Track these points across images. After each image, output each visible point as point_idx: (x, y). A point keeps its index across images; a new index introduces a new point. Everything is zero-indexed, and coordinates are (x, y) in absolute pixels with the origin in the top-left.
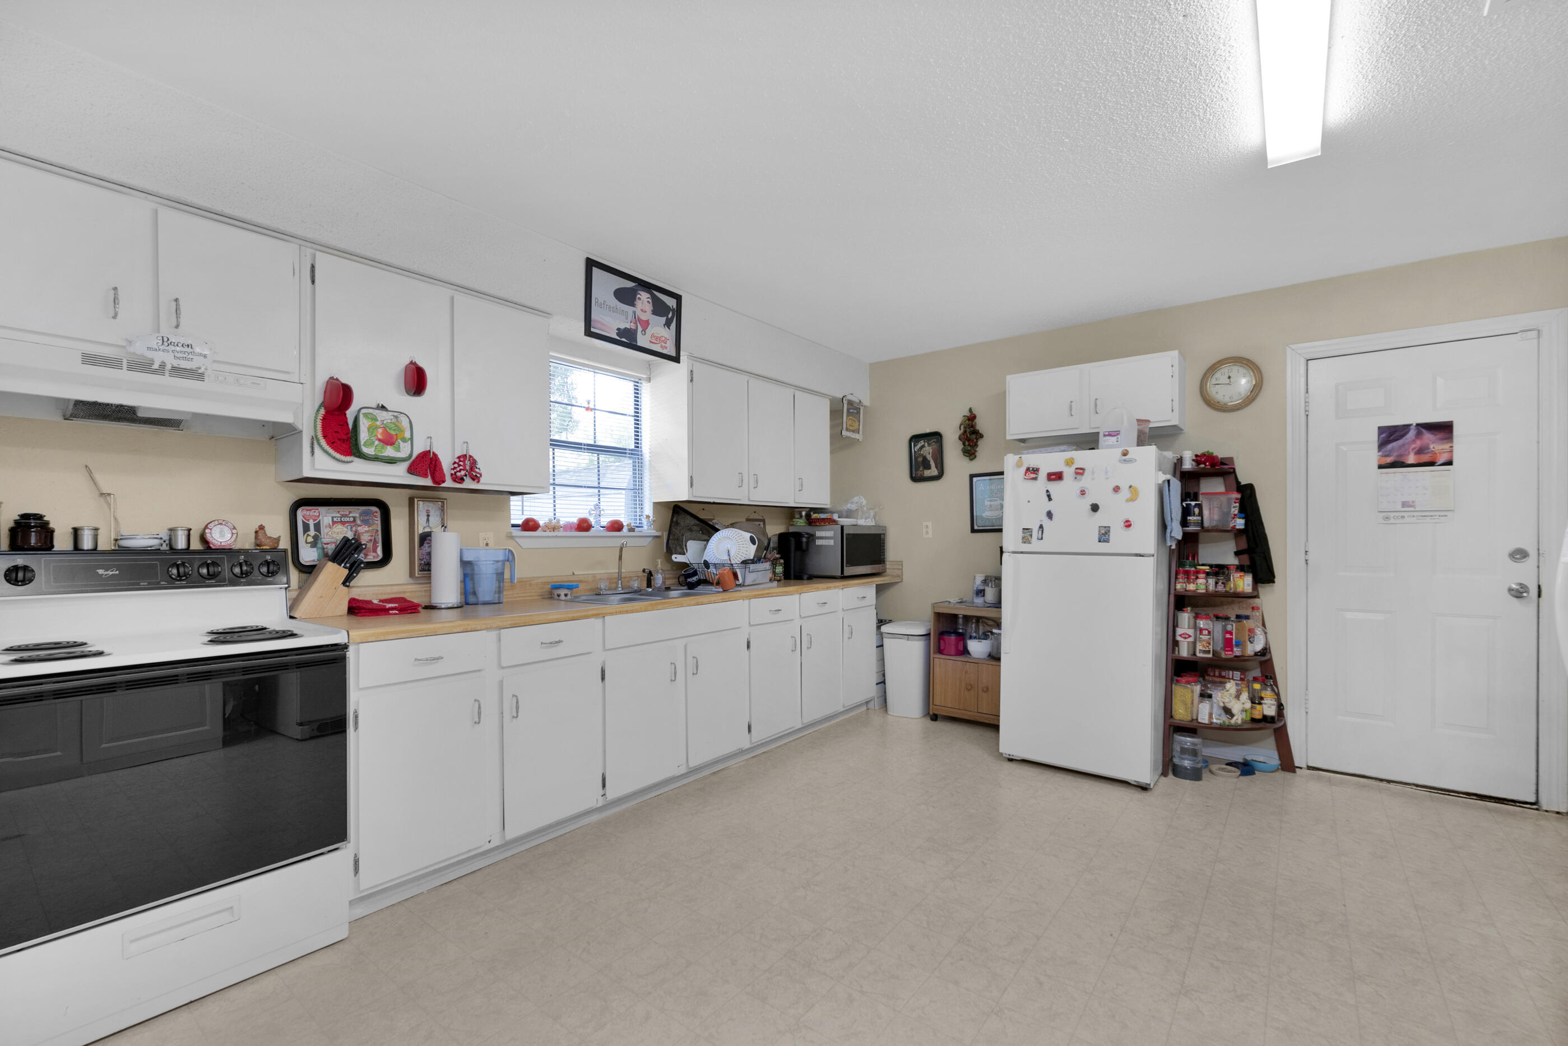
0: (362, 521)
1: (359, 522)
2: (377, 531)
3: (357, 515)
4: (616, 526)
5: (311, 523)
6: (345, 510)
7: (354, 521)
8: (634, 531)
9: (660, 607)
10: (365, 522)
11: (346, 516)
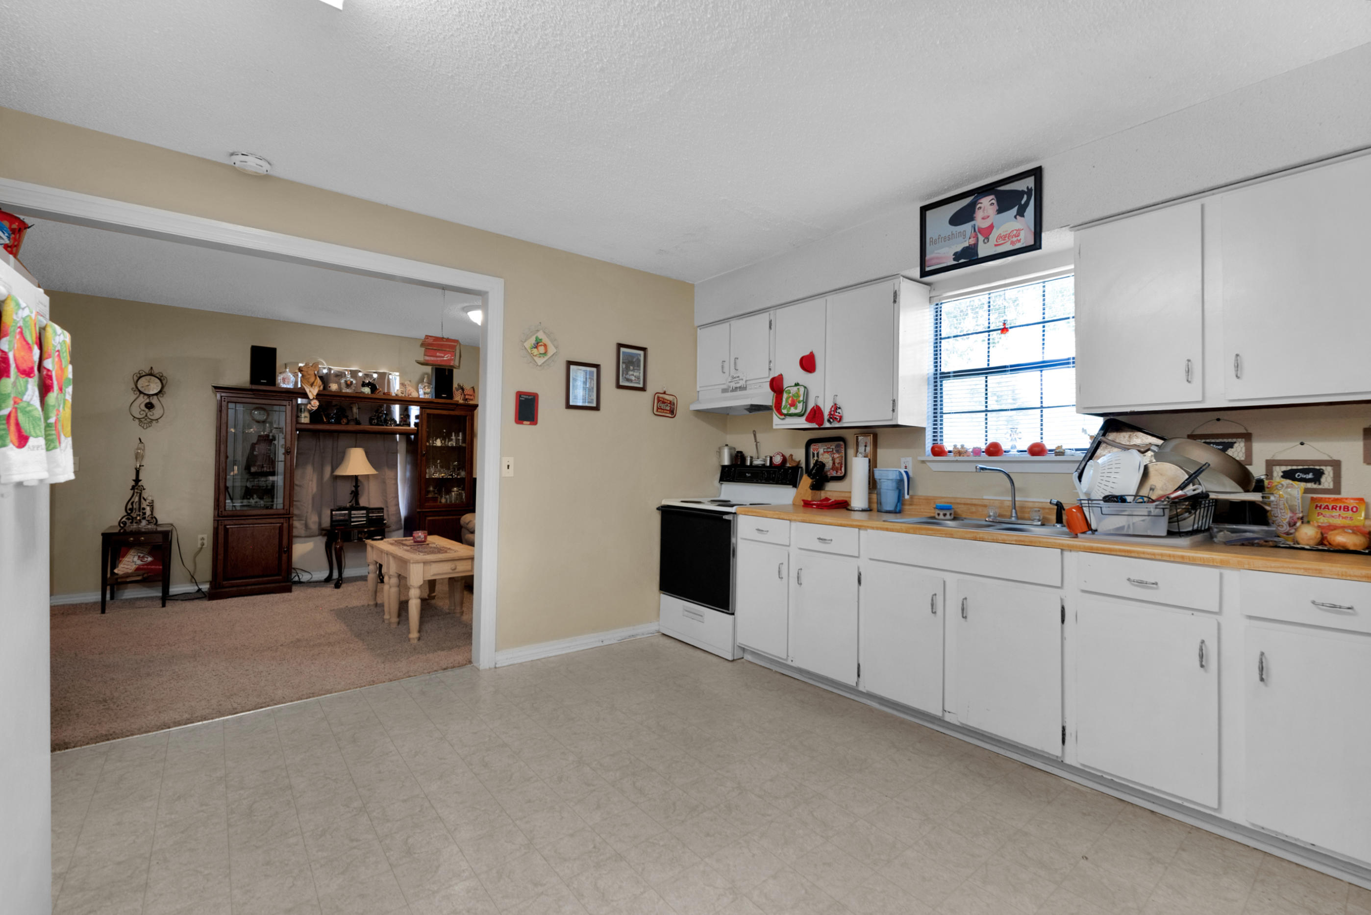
0: (836, 451)
1: (834, 452)
2: (842, 457)
3: (834, 447)
4: (1036, 449)
5: (816, 452)
6: (828, 444)
7: (833, 451)
8: (1064, 455)
9: (924, 532)
10: (838, 452)
11: (829, 448)
